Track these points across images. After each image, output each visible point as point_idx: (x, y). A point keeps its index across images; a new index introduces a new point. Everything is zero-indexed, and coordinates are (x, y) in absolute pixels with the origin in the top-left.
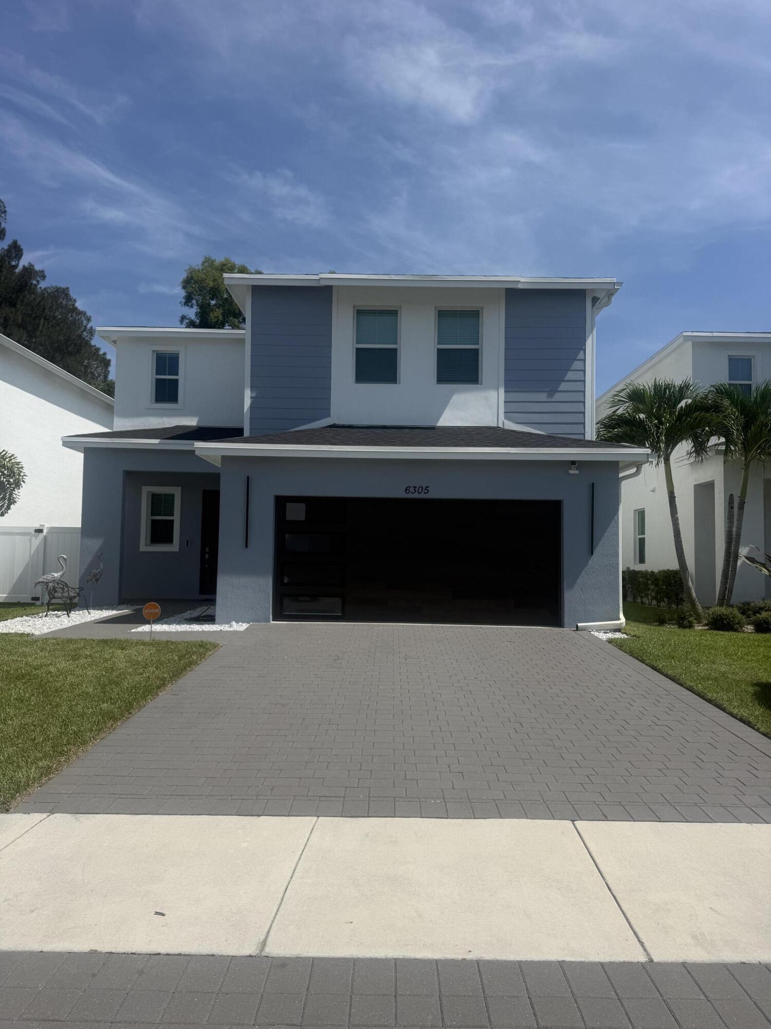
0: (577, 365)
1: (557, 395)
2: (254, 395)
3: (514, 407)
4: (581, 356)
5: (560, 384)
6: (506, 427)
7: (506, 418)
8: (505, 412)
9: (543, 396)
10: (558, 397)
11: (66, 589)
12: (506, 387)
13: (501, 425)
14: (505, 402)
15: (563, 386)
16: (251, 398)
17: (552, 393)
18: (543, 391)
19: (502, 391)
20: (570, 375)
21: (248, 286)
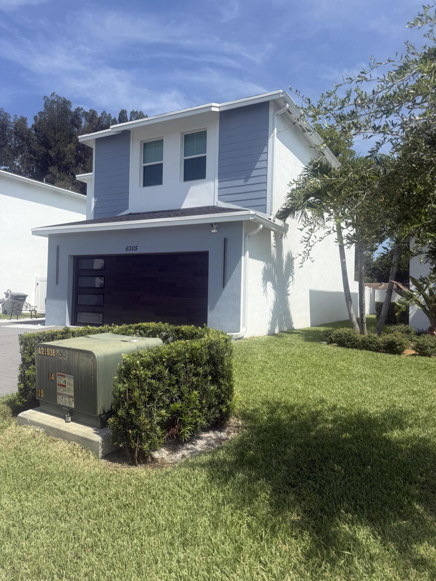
0: (263, 157)
1: (250, 179)
2: (96, 201)
3: (224, 191)
4: (265, 151)
5: (252, 172)
6: (219, 206)
7: (219, 199)
8: (218, 196)
9: (241, 182)
10: (251, 181)
11: (29, 307)
12: (219, 179)
13: (215, 205)
14: (219, 189)
15: (255, 173)
16: (95, 202)
17: (246, 179)
18: (242, 178)
19: (217, 181)
20: (258, 165)
21: (94, 139)
